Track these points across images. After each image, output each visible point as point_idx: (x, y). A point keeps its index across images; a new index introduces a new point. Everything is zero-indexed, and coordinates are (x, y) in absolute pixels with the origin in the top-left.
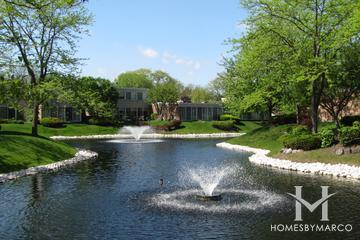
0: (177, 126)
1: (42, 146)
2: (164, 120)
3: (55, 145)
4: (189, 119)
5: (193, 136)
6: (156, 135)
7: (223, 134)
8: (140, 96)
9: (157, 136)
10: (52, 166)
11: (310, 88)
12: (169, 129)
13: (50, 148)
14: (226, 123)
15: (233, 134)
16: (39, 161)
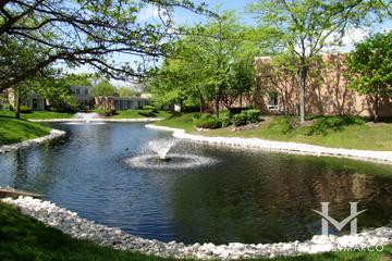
0: (114, 113)
1: (27, 126)
2: (104, 108)
3: (35, 125)
4: (121, 109)
5: (125, 120)
6: (99, 119)
7: (146, 119)
8: (86, 92)
9: (101, 120)
10: (39, 140)
11: (217, 88)
12: (108, 115)
13: (33, 128)
14: (147, 111)
15: (152, 119)
16: (28, 137)
